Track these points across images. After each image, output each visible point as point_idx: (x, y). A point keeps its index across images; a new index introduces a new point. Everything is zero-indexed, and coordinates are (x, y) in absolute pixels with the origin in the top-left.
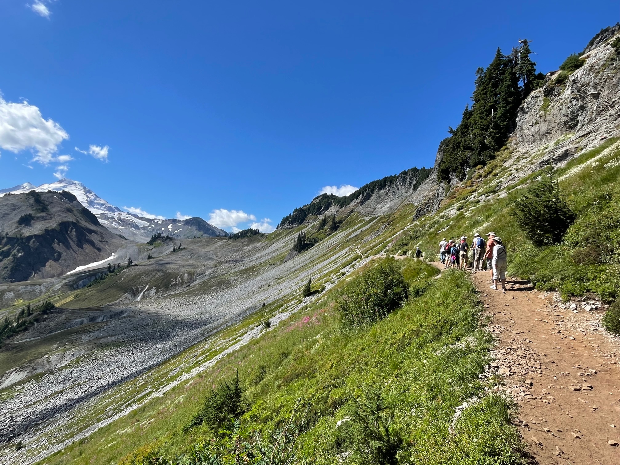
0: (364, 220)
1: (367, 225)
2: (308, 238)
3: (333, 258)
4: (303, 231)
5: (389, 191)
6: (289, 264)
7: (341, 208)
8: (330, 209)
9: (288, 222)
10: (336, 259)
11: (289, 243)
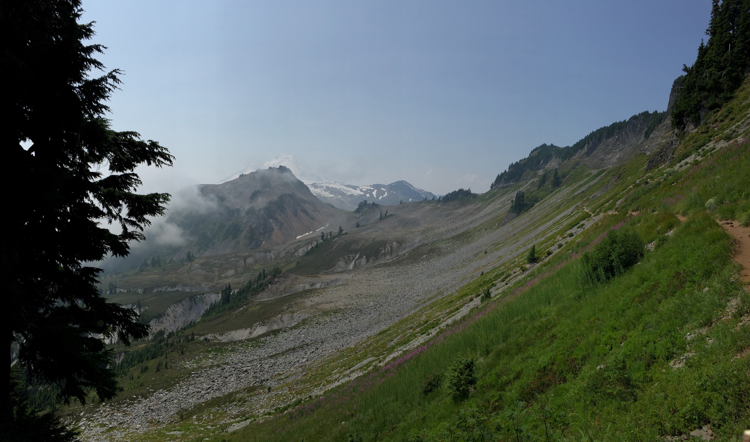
0: (591, 174)
1: (594, 180)
2: (527, 197)
3: (558, 217)
4: (521, 189)
5: (617, 139)
6: (508, 228)
7: (563, 161)
8: (550, 162)
9: (503, 180)
10: (562, 219)
11: (506, 203)
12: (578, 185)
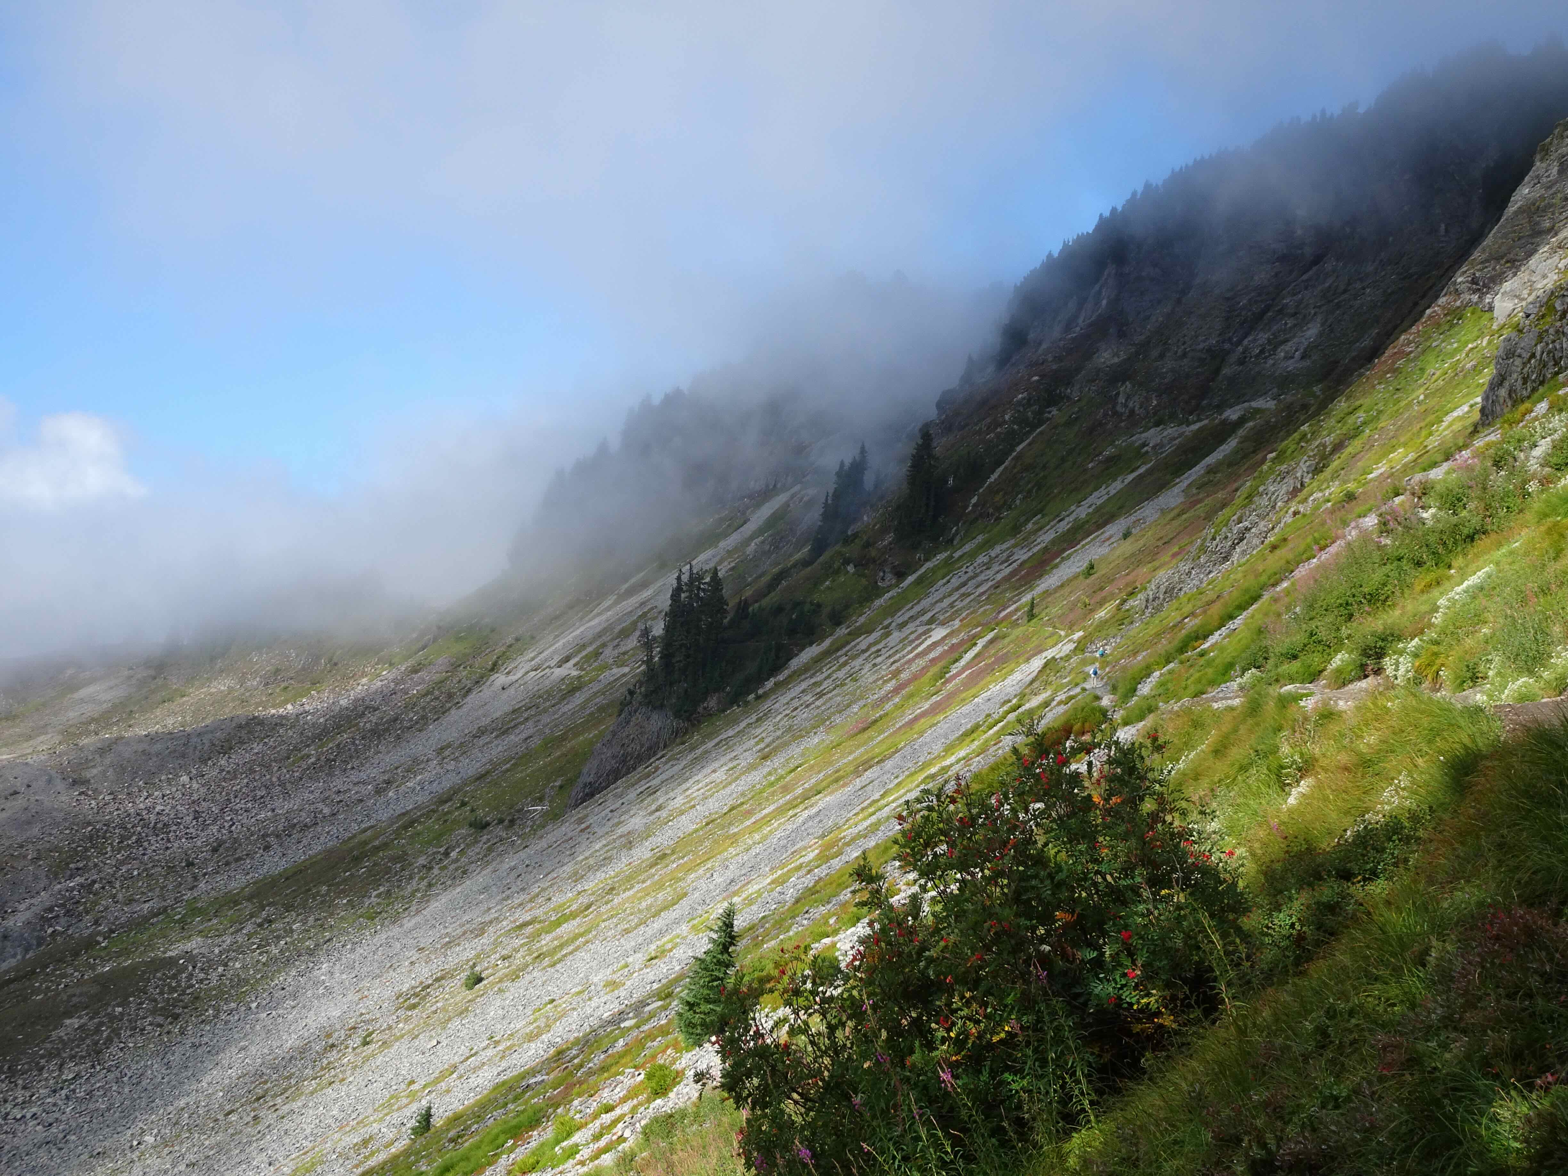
11: (609, 653)
12: (1064, 526)
